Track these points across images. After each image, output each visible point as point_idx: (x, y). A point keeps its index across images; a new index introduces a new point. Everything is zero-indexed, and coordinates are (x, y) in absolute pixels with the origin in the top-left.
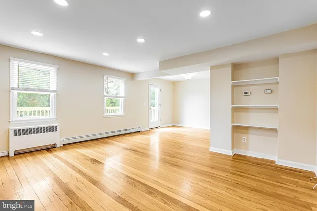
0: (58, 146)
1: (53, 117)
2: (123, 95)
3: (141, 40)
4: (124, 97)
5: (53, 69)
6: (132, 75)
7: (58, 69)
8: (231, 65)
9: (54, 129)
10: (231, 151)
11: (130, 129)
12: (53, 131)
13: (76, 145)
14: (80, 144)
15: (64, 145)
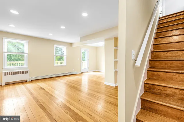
0: (28, 81)
1: (26, 66)
2: (66, 55)
3: (63, 27)
4: (66, 56)
5: (26, 42)
6: (71, 44)
7: (28, 42)
8: (114, 38)
9: (26, 72)
10: (114, 84)
11: (69, 73)
12: (25, 73)
13: (38, 81)
14: (40, 80)
15: (32, 80)
